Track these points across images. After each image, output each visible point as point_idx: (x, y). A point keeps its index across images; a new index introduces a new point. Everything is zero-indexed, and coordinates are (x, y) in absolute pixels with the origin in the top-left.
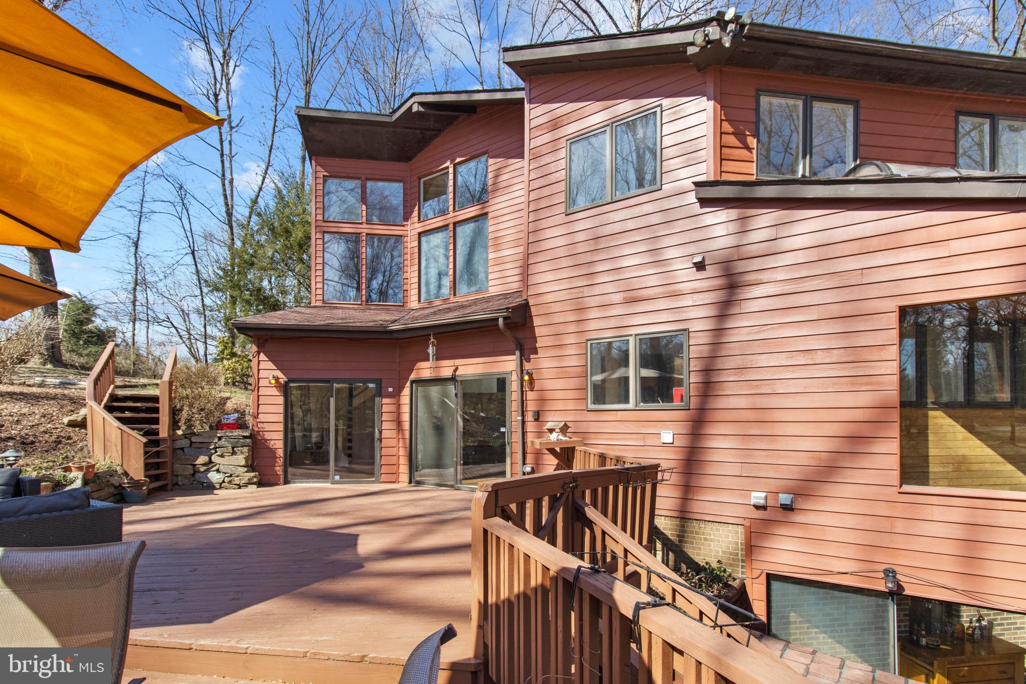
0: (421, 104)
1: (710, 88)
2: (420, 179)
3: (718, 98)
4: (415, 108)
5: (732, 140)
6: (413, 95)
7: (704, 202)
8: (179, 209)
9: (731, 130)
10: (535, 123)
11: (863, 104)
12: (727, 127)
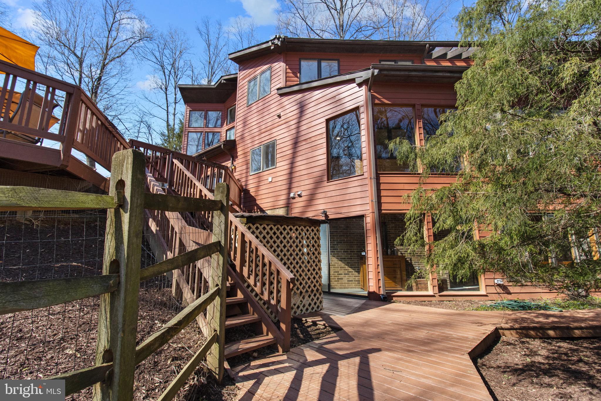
0: (224, 80)
1: (282, 60)
2: (228, 109)
3: (285, 62)
4: (222, 82)
5: (291, 75)
6: (222, 77)
7: (281, 95)
8: (148, 135)
9: (291, 72)
10: (240, 78)
11: (341, 60)
12: (289, 71)
